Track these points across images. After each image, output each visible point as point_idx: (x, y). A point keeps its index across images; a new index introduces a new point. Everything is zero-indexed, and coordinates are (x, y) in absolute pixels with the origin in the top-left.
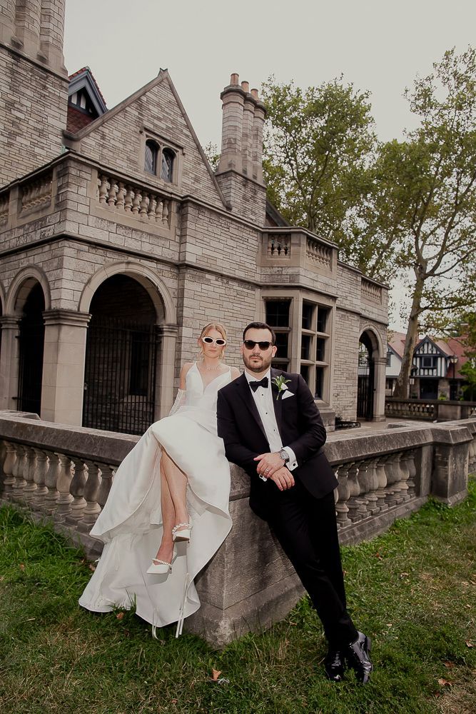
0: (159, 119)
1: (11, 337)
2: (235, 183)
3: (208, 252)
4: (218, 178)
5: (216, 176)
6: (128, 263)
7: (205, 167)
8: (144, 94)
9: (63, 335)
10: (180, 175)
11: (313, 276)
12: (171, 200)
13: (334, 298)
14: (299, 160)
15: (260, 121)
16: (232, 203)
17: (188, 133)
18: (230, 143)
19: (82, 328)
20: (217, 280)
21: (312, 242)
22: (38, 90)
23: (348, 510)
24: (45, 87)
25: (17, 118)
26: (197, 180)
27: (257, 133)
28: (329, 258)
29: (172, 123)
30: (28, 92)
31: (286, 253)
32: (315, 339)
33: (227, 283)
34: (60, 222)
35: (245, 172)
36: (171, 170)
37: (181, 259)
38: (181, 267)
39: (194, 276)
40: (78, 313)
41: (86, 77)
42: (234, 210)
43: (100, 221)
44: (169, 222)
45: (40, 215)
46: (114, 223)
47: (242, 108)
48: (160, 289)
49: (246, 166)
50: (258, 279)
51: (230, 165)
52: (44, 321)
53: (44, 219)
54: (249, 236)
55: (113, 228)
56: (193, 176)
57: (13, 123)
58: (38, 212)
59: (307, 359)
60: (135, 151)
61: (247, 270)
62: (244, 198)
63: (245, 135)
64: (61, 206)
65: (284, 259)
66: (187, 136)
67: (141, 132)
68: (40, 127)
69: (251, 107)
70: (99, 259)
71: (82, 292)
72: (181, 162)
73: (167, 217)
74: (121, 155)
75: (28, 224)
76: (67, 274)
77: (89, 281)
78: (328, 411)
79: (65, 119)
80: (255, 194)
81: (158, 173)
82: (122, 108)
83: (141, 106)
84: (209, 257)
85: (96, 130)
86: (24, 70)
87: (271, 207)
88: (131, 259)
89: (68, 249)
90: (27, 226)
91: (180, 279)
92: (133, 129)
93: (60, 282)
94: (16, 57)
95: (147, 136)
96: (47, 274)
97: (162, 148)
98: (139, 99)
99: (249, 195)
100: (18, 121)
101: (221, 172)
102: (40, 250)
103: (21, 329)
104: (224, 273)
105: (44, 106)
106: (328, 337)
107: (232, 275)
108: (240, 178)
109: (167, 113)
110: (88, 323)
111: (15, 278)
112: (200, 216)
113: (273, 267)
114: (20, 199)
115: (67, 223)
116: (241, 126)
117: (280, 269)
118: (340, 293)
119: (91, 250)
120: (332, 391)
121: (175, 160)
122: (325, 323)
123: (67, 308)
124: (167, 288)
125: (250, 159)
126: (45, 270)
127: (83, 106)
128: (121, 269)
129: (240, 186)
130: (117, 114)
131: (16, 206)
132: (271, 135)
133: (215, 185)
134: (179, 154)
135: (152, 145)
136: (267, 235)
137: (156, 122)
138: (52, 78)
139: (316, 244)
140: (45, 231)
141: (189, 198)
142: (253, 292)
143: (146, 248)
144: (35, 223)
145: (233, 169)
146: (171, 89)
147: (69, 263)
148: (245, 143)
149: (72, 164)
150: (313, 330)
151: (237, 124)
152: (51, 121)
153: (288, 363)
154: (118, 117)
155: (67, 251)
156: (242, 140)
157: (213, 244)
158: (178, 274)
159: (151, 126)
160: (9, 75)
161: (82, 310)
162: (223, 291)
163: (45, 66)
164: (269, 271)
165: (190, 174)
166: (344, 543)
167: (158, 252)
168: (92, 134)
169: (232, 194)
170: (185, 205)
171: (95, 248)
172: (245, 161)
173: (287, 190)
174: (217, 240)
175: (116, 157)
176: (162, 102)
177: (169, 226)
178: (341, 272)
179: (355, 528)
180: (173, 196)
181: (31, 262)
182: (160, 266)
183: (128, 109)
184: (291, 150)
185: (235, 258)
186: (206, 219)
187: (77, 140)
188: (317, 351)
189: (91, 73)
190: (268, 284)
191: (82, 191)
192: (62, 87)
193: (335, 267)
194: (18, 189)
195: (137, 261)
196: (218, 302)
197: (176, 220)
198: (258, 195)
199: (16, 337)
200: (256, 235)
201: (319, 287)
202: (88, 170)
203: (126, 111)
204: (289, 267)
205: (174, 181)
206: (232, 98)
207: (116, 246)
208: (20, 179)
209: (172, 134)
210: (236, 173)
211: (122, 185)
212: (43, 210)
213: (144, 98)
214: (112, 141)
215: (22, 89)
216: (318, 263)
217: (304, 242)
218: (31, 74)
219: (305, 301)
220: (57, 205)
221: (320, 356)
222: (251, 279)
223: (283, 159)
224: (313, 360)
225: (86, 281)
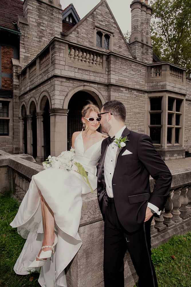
0: (102, 21)
1: (40, 121)
2: (138, 47)
3: (121, 78)
4: (130, 45)
5: (129, 45)
6: (84, 86)
7: (123, 41)
8: (95, 11)
9: (57, 119)
10: (112, 45)
11: (173, 85)
12: (103, 55)
13: (184, 95)
14: (169, 33)
15: (149, 15)
16: (136, 56)
17: (115, 26)
18: (135, 28)
19: (65, 116)
20: (126, 91)
21: (173, 68)
22: (50, 16)
23: (180, 213)
24: (52, 14)
25: (42, 30)
26: (120, 47)
27: (148, 21)
28: (182, 76)
29: (108, 22)
30: (46, 18)
31: (159, 75)
32: (175, 115)
33: (131, 91)
34: (53, 70)
35: (142, 41)
36: (108, 44)
37: (109, 82)
38: (108, 86)
39: (115, 90)
40: (63, 109)
41: (72, 8)
42: (138, 59)
43: (70, 68)
44: (102, 65)
45: (46, 68)
46: (77, 68)
47: (140, 10)
48: (99, 97)
49: (143, 38)
50: (146, 88)
51: (135, 38)
52: (50, 114)
53: (47, 70)
54: (141, 69)
55: (76, 70)
56: (118, 46)
57: (41, 32)
58: (46, 67)
59: (171, 125)
60: (92, 37)
61: (140, 85)
62: (142, 53)
63: (142, 23)
64: (53, 63)
65: (159, 78)
66: (115, 27)
67: (94, 28)
68: (51, 32)
69: (145, 9)
70: (71, 85)
71: (64, 100)
72: (113, 40)
73: (102, 63)
74: (86, 40)
75: (43, 73)
76: (57, 93)
77: (67, 95)
78: (182, 149)
79: (61, 27)
80: (147, 51)
81: (102, 46)
82: (86, 18)
83: (93, 16)
84: (122, 80)
85: (75, 30)
86: (44, 9)
87: (155, 56)
88: (85, 84)
89: (57, 82)
90: (42, 74)
91: (108, 91)
92: (91, 27)
93: (54, 96)
94: (40, 3)
95: (97, 30)
96: (50, 94)
97: (104, 34)
98: (93, 13)
99: (145, 51)
100: (42, 31)
101: (131, 42)
102: (47, 84)
103: (43, 118)
104: (129, 87)
105: (53, 22)
106: (182, 114)
107: (133, 88)
108: (140, 44)
109: (105, 18)
110: (68, 114)
111: (39, 97)
112: (117, 61)
113: (153, 82)
114: (40, 62)
115: (56, 70)
116: (140, 19)
117: (157, 83)
118: (188, 93)
119: (67, 81)
120: (184, 139)
121: (110, 39)
122: (180, 107)
123: (58, 107)
124: (103, 96)
125: (144, 34)
126: (49, 92)
127: (71, 21)
128: (81, 88)
129: (140, 47)
130: (83, 22)
131: (38, 66)
132: (156, 23)
133: (128, 49)
134: (111, 37)
135: (99, 34)
136: (150, 67)
137: (101, 23)
138: (55, 10)
139: (174, 69)
140: (48, 75)
141: (111, 53)
142: (144, 95)
143: (92, 78)
144: (45, 72)
145: (137, 40)
146: (107, 6)
147: (58, 88)
148: (142, 27)
149: (56, 43)
150: (174, 111)
151: (138, 18)
152: (56, 29)
153: (161, 127)
154: (84, 23)
155: (56, 82)
156: (141, 26)
157: (124, 74)
158: (108, 89)
159: (98, 25)
160: (38, 11)
161: (64, 108)
162: (129, 96)
163: (52, 5)
164: (151, 85)
165: (117, 45)
166: (176, 234)
167: (98, 80)
168: (73, 32)
169: (136, 52)
170: (109, 57)
171: (69, 80)
172: (142, 35)
173: (164, 48)
174: (125, 72)
175: (84, 41)
176: (103, 13)
177: (103, 67)
178: (188, 83)
179: (184, 224)
180: (104, 53)
181: (45, 89)
182: (99, 86)
183: (88, 19)
184: (165, 28)
185: (134, 79)
186: (120, 62)
187: (67, 36)
188: (176, 121)
189: (73, 6)
190: (151, 90)
191: (62, 55)
192: (59, 13)
193: (185, 80)
194: (39, 58)
195: (88, 84)
196: (127, 101)
197: (106, 64)
198: (149, 51)
199: (42, 121)
200: (145, 68)
201: (176, 90)
202: (64, 45)
203: (87, 20)
204: (161, 82)
205: (110, 49)
206: (135, 6)
207: (78, 78)
208: (39, 54)
209: (108, 27)
210: (138, 42)
211: (80, 50)
212: (47, 66)
213: (95, 13)
214: (82, 34)
215: (43, 17)
216: (176, 79)
217: (168, 68)
218: (46, 9)
219: (169, 98)
220: (52, 63)
221: (177, 123)
222: (143, 89)
223: (161, 33)
224: (174, 125)
225: (65, 95)
